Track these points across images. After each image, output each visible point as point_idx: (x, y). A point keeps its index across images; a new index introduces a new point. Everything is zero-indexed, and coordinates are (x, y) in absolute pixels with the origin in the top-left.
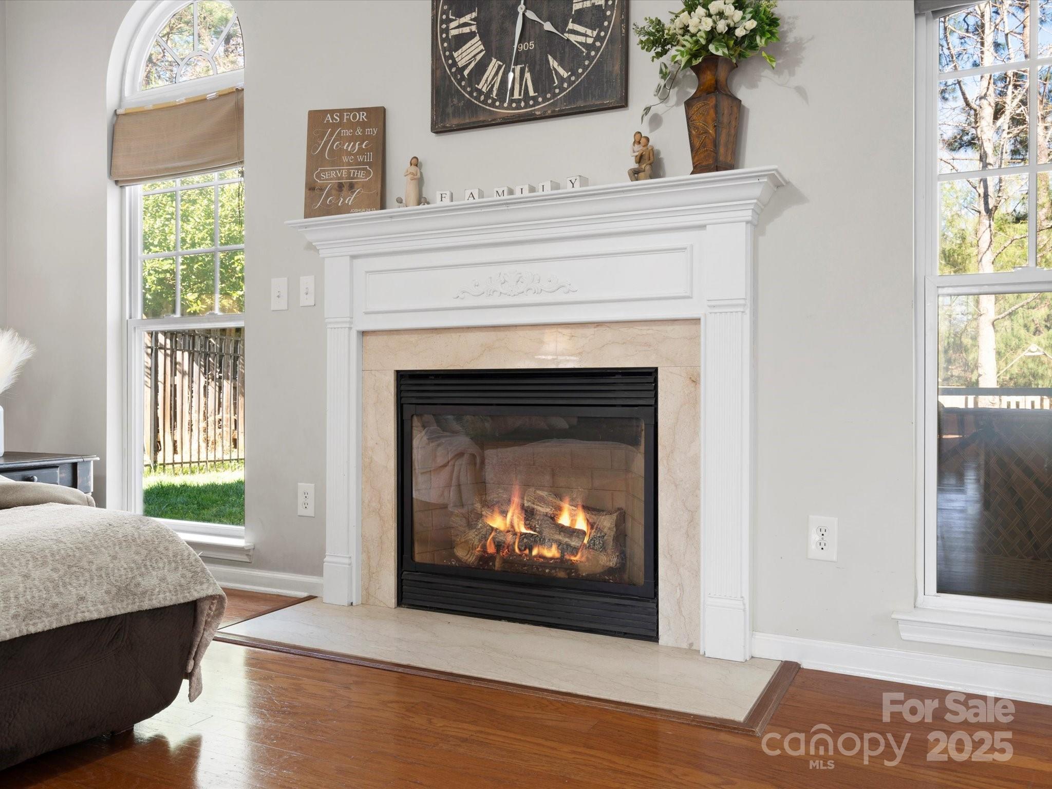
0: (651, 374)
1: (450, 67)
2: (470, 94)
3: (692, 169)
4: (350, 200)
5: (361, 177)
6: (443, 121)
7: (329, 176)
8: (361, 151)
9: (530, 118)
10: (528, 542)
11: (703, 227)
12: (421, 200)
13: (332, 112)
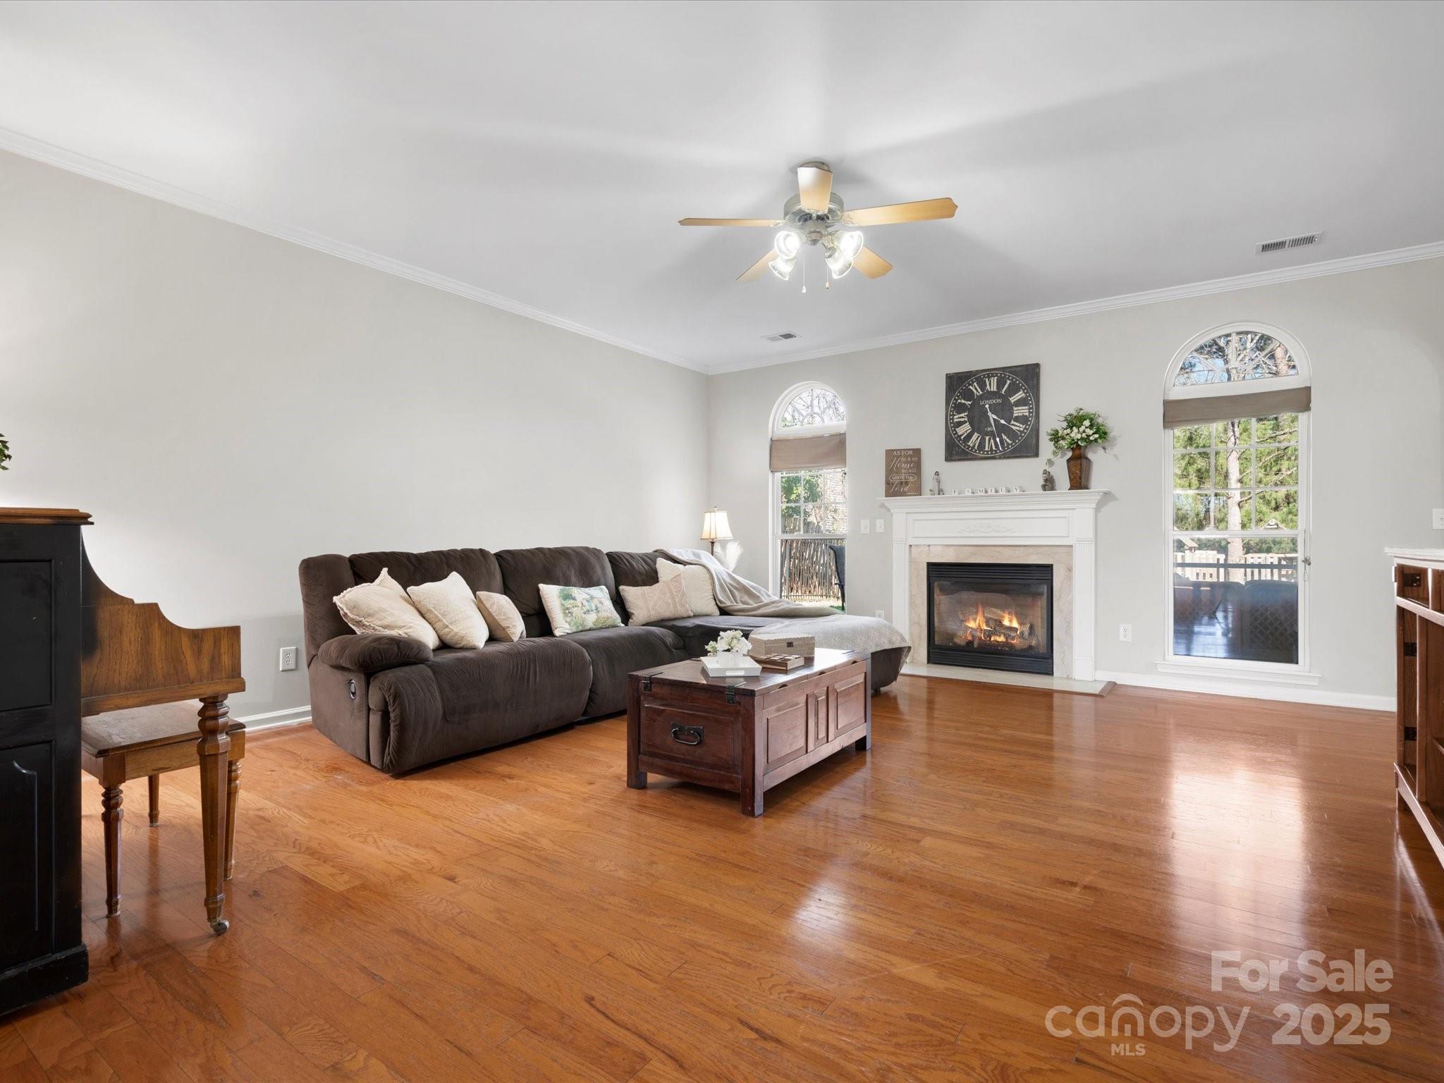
0: (1049, 568)
1: (954, 434)
2: (964, 446)
3: (1069, 486)
4: (906, 489)
5: (911, 479)
6: (951, 457)
7: (896, 479)
8: (911, 468)
9: (994, 458)
10: (989, 634)
11: (1074, 509)
12: (940, 492)
13: (897, 450)
